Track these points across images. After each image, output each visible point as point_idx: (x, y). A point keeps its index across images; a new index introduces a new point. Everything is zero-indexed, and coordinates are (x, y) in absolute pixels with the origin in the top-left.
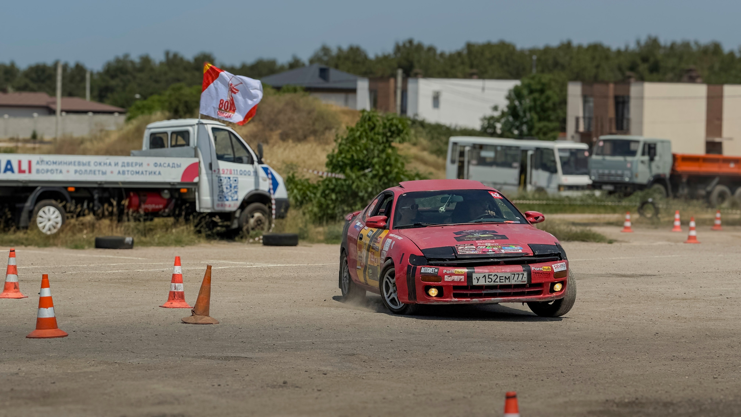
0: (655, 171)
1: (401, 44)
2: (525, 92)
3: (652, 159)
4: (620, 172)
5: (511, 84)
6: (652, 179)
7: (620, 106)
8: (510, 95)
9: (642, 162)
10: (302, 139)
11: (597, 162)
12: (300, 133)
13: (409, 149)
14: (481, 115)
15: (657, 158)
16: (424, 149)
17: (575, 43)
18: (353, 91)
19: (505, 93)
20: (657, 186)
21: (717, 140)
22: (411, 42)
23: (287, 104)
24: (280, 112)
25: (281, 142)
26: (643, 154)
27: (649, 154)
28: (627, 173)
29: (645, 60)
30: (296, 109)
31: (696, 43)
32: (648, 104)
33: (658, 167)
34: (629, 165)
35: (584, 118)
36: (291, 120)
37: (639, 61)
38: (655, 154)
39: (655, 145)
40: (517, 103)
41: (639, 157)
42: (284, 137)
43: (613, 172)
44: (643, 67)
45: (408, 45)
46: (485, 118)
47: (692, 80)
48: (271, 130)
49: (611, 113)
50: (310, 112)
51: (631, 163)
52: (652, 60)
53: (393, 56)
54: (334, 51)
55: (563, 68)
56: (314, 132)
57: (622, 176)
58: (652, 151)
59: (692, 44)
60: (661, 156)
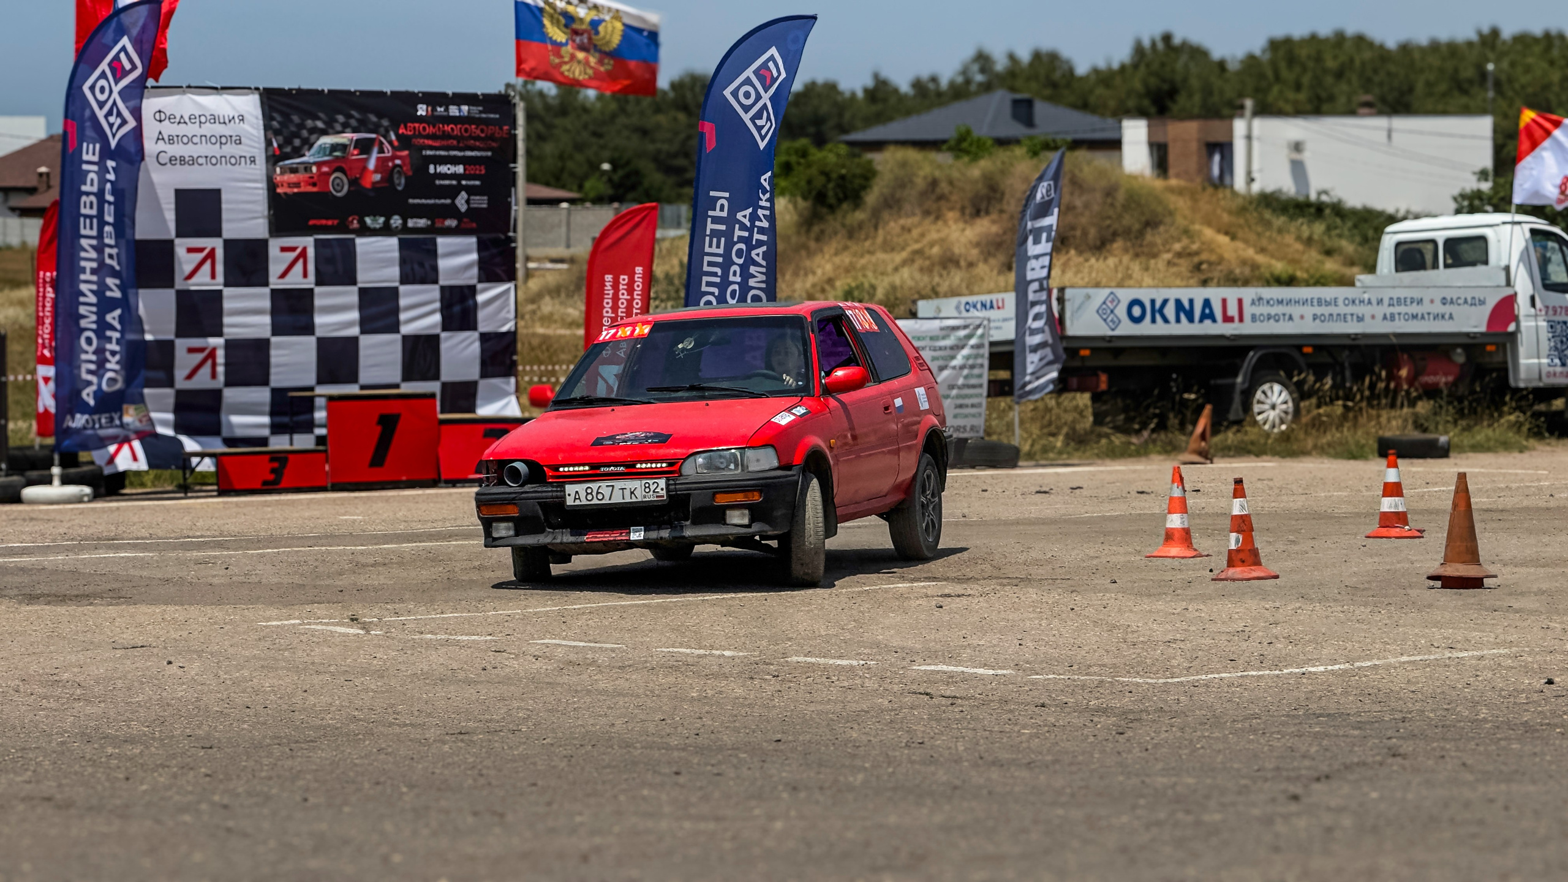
1: (1146, 43)
10: (1101, 246)
12: (1092, 235)
18: (1115, 144)
22: (1167, 38)
42: (1062, 245)
45: (1161, 45)
54: (1001, 64)
56: (1121, 233)
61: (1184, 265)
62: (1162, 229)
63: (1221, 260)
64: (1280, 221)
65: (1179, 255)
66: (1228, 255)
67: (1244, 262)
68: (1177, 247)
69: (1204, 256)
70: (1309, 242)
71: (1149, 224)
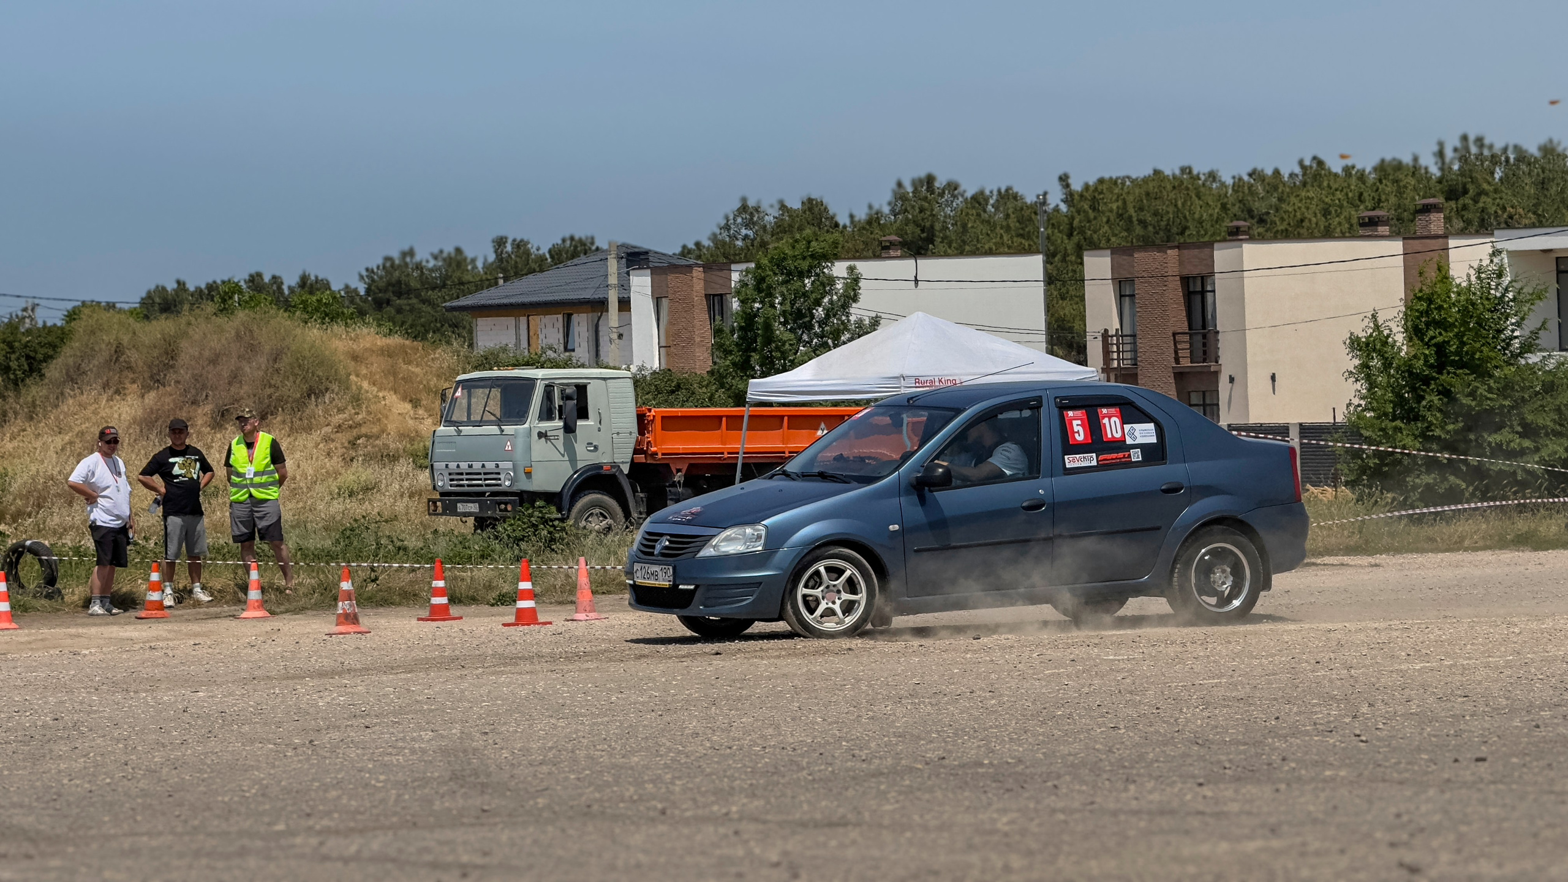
0: (585, 458)
3: (571, 429)
6: (576, 479)
7: (1197, 300)
9: (544, 436)
20: (593, 497)
27: (563, 414)
33: (592, 447)
38: (582, 413)
39: (583, 389)
40: (757, 306)
41: (533, 422)
49: (1178, 319)
51: (515, 438)
58: (574, 406)
61: (340, 440)
62: (327, 398)
63: (382, 433)
65: (340, 428)
66: (393, 426)
67: (405, 436)
68: (339, 419)
69: (368, 429)
71: (314, 392)
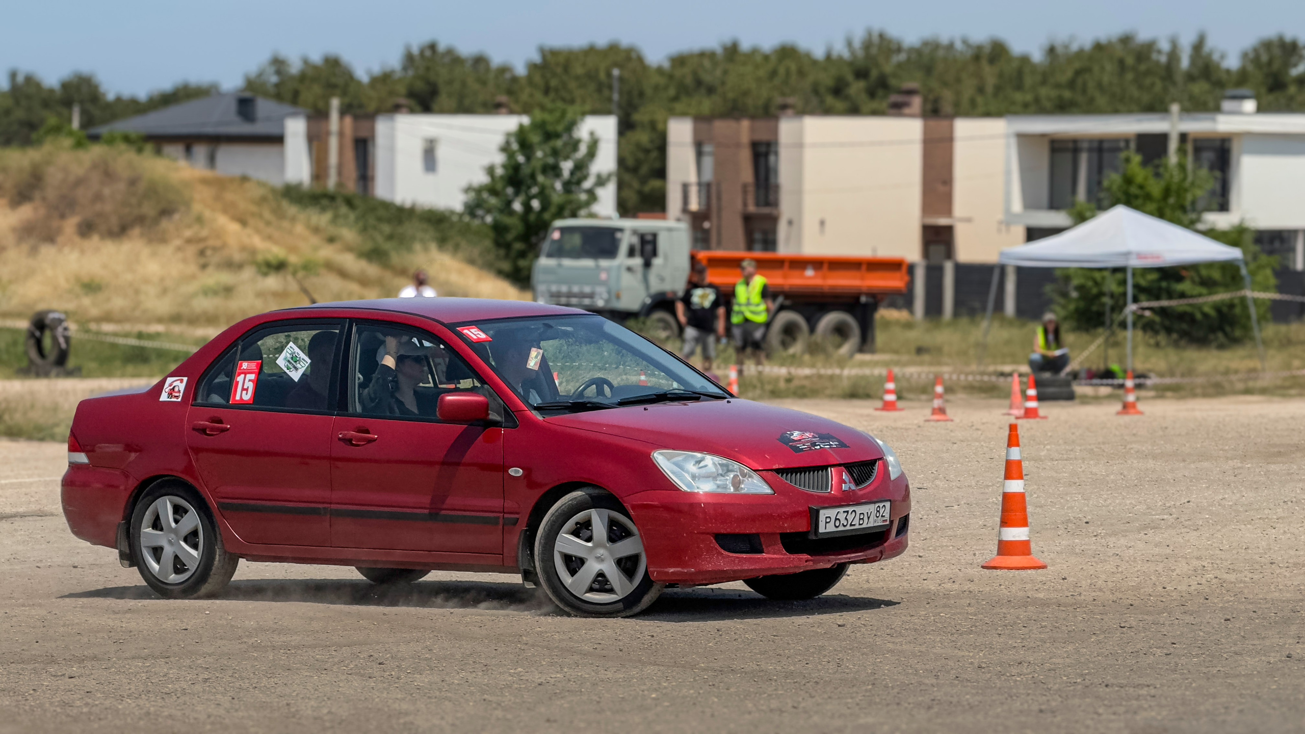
0: (656, 286)
1: (415, 51)
2: (535, 138)
3: (647, 265)
4: (587, 289)
5: (509, 123)
6: (648, 301)
7: (762, 160)
8: (508, 143)
9: (629, 269)
10: (120, 231)
11: (548, 270)
12: (114, 221)
13: (316, 249)
14: (464, 183)
15: (657, 262)
16: (349, 249)
17: (745, 45)
18: (277, 140)
19: (499, 140)
20: (658, 315)
21: (943, 221)
22: (433, 47)
23: (95, 166)
24: (80, 182)
25: (77, 239)
26: (631, 253)
27: (642, 254)
28: (601, 290)
29: (861, 73)
30: (108, 175)
31: (965, 42)
32: (810, 156)
33: (662, 279)
34: (603, 276)
35: (700, 184)
36: (98, 197)
37: (850, 77)
38: (654, 253)
39: (655, 236)
40: (521, 159)
41: (622, 259)
42: (86, 229)
43: (576, 289)
44: (856, 88)
45: (428, 53)
46: (468, 190)
47: (897, 109)
48: (63, 216)
49: (747, 174)
50: (133, 182)
51: (608, 270)
52: (874, 73)
53: (399, 74)
54: (295, 67)
55: (711, 90)
56: (140, 220)
57: (591, 296)
58: (649, 248)
59: (959, 45)
60: (666, 258)
61: (191, 250)
62: (176, 217)
63: (224, 246)
64: (292, 210)
65: (189, 241)
66: (232, 242)
67: (243, 248)
68: (188, 233)
69: (211, 243)
70: (316, 230)
71: (166, 212)
